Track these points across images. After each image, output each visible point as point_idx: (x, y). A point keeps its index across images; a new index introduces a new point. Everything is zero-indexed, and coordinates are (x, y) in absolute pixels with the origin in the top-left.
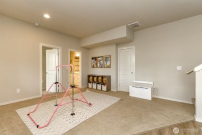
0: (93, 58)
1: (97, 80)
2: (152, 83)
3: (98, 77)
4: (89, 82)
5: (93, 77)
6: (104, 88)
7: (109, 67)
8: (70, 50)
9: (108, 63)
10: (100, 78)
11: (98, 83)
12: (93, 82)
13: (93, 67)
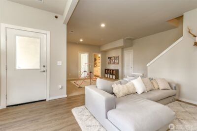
0: (109, 58)
1: (110, 72)
2: (142, 74)
3: (110, 70)
4: (106, 73)
5: (108, 70)
6: (114, 77)
7: (118, 63)
8: (93, 54)
9: (117, 61)
10: (111, 71)
11: (110, 74)
12: (108, 73)
13: (109, 64)
